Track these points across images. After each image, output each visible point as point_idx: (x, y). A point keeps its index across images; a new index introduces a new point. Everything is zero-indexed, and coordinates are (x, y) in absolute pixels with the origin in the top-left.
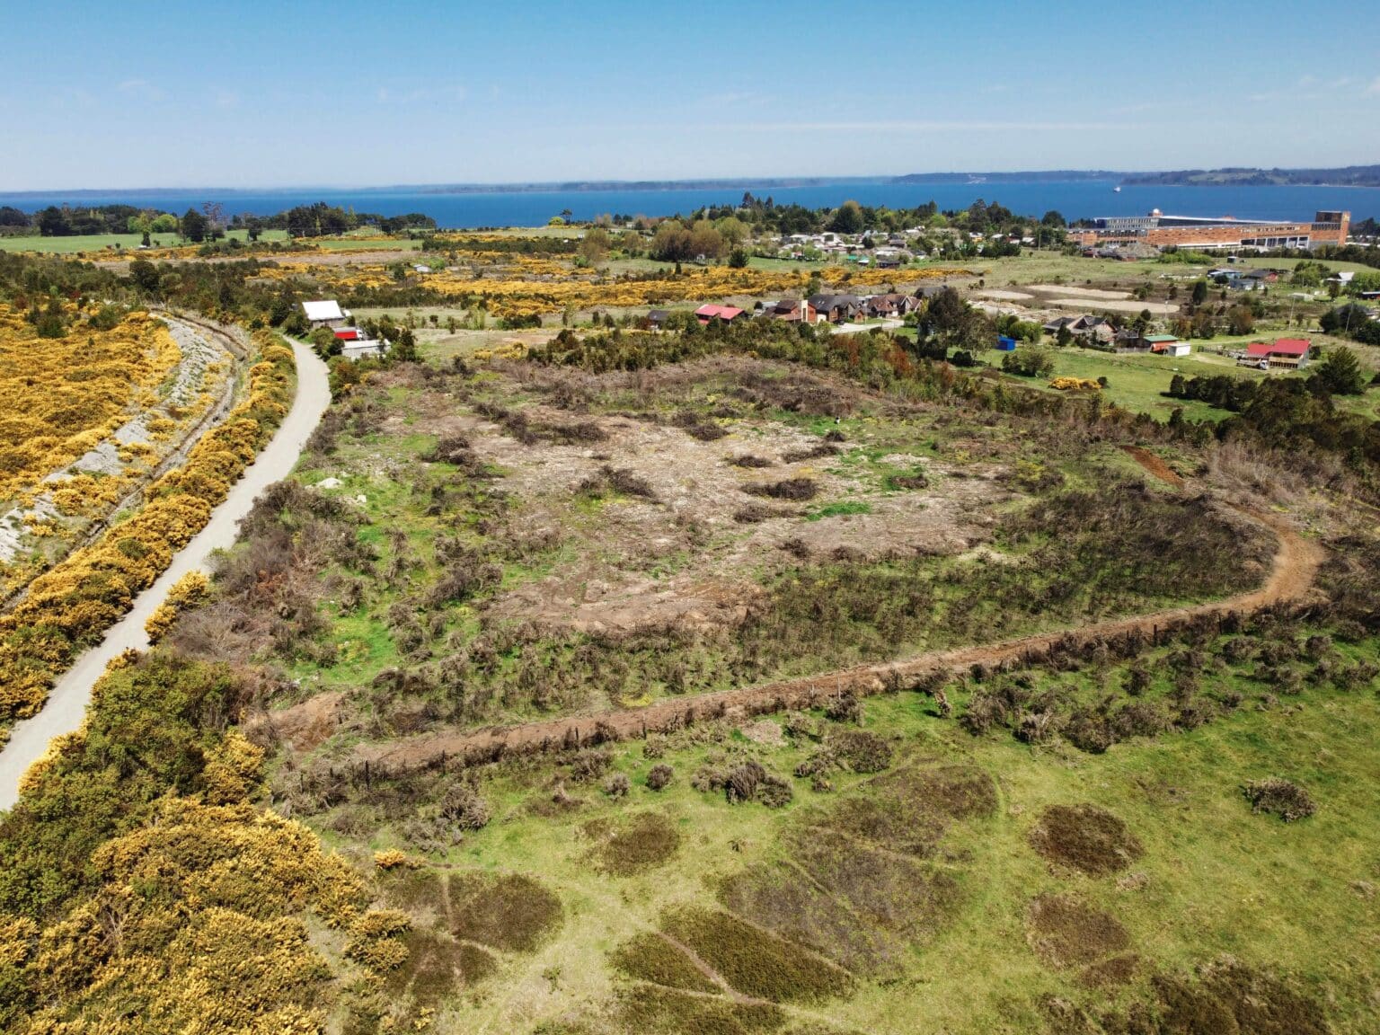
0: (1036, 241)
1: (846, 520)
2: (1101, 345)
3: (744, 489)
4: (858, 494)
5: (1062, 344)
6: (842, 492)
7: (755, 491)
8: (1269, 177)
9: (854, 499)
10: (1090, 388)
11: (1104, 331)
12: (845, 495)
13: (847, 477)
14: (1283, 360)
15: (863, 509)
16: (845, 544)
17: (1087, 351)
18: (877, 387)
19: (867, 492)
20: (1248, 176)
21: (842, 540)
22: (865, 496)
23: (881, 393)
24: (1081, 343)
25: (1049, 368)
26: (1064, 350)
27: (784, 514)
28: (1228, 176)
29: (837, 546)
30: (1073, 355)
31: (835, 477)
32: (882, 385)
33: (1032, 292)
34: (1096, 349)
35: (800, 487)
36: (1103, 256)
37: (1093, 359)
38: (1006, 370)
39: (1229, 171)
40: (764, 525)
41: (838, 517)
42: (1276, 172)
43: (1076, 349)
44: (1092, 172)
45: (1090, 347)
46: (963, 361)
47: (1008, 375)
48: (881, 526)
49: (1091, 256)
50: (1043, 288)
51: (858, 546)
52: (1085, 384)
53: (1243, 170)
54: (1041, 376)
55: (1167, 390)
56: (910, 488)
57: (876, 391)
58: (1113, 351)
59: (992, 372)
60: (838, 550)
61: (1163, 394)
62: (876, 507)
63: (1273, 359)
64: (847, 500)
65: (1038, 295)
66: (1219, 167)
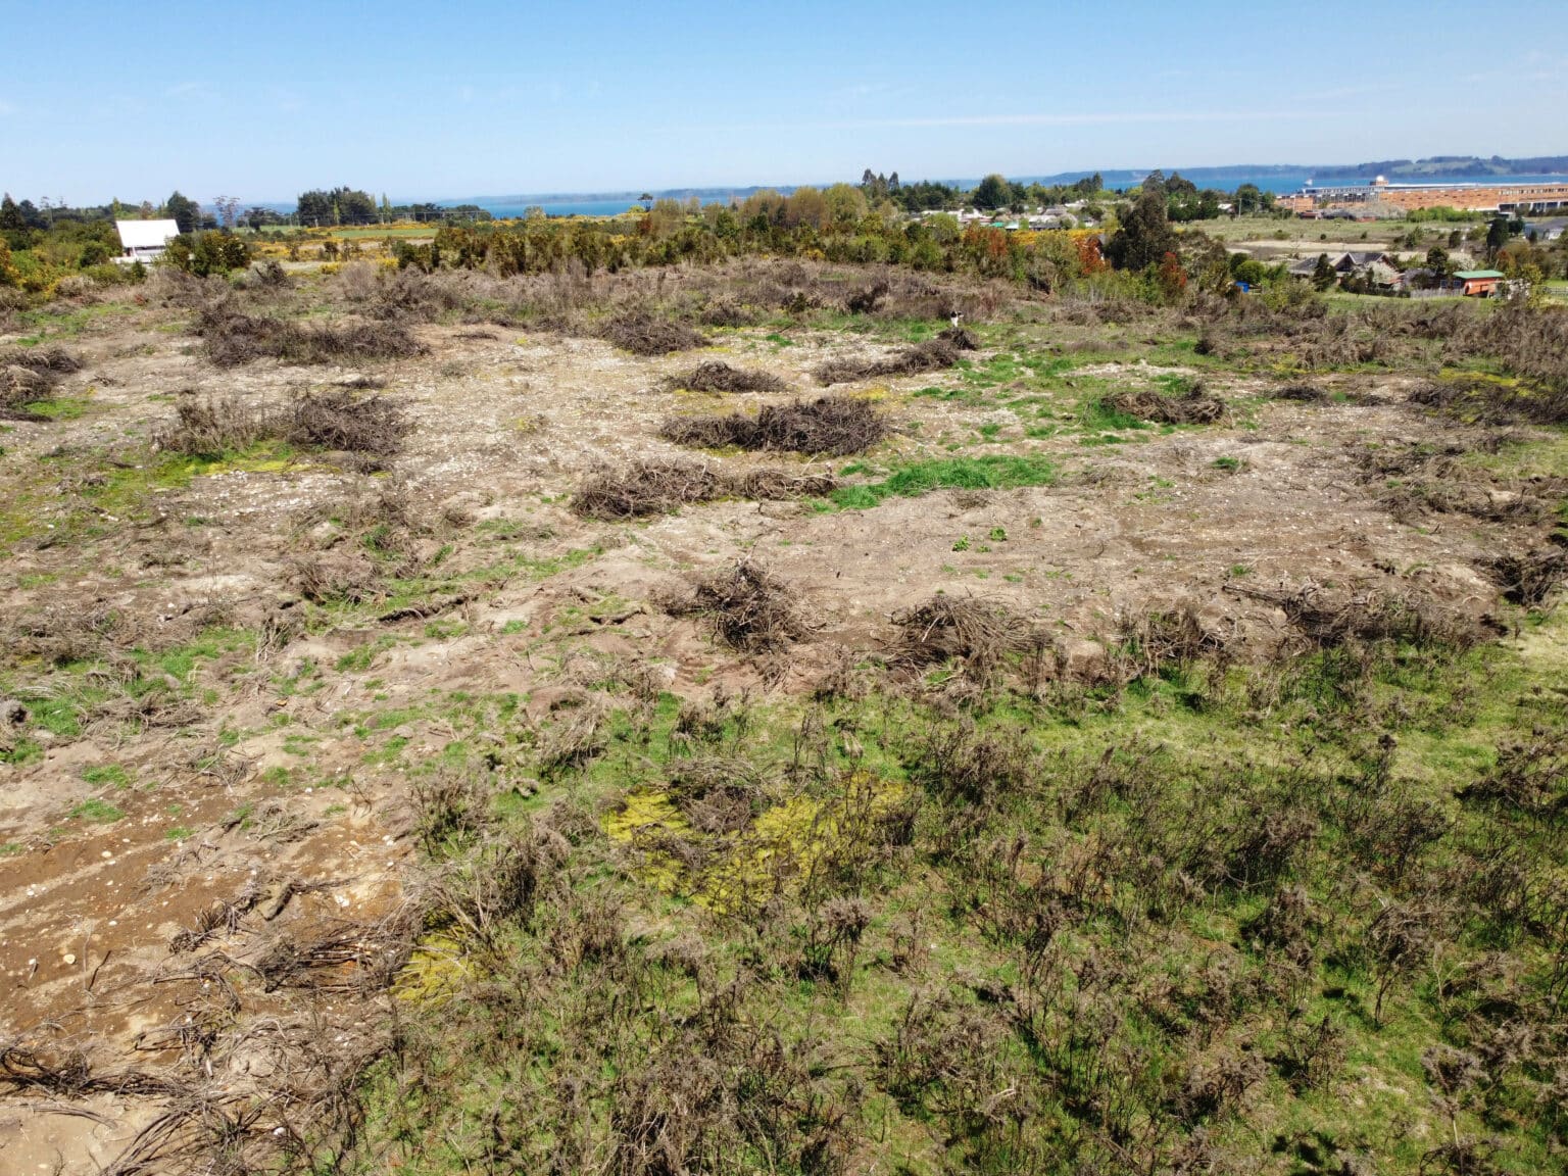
1: (971, 504)
2: (1386, 290)
3: (667, 435)
4: (1010, 439)
5: (1322, 287)
6: (960, 434)
7: (693, 436)
8: (1488, 166)
9: (996, 449)
11: (1384, 272)
12: (972, 441)
13: (976, 403)
15: (1025, 473)
16: (955, 589)
17: (1363, 297)
18: (1044, 287)
19: (1042, 433)
20: (1463, 165)
21: (947, 571)
22: (1035, 442)
23: (1053, 296)
24: (1351, 287)
27: (750, 489)
28: (1438, 166)
29: (919, 597)
31: (942, 407)
32: (1054, 284)
33: (1247, 248)
34: (1376, 293)
35: (832, 421)
36: (1331, 217)
39: (1440, 160)
40: (667, 524)
41: (940, 499)
42: (1497, 161)
43: (1348, 296)
45: (1367, 292)
48: (1100, 520)
49: (1313, 217)
50: (1262, 244)
51: (1017, 598)
56: (1168, 421)
57: (1042, 294)
60: (923, 617)
62: (1072, 468)
64: (980, 451)
66: (1428, 156)
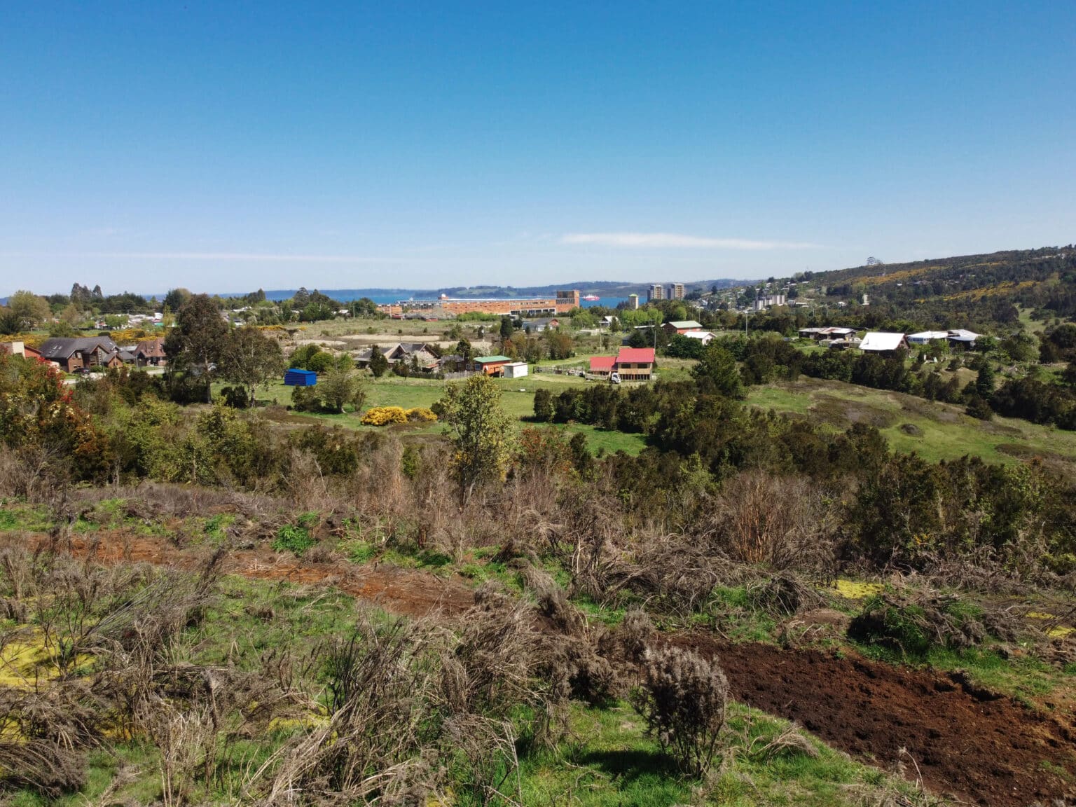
0: (351, 312)
2: (427, 372)
5: (377, 374)
10: (422, 419)
11: (426, 358)
14: (634, 371)
17: (409, 380)
24: (400, 371)
25: (359, 400)
26: (381, 380)
28: (481, 291)
30: (390, 384)
33: (345, 340)
34: (418, 376)
36: (410, 319)
37: (418, 387)
38: (300, 408)
39: (481, 288)
43: (397, 379)
44: (392, 290)
45: (412, 376)
46: (238, 400)
47: (302, 414)
49: (399, 318)
50: (356, 337)
52: (414, 414)
53: (489, 287)
54: (349, 412)
55: (531, 413)
58: (440, 376)
59: (277, 411)
61: (525, 419)
63: (622, 371)
65: (350, 342)
66: (475, 285)
